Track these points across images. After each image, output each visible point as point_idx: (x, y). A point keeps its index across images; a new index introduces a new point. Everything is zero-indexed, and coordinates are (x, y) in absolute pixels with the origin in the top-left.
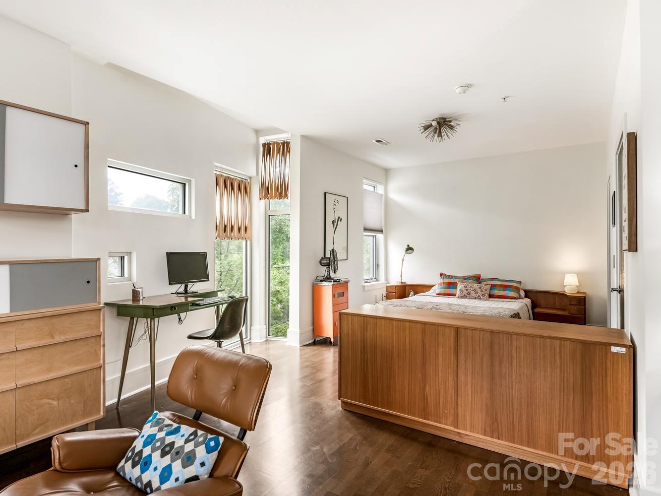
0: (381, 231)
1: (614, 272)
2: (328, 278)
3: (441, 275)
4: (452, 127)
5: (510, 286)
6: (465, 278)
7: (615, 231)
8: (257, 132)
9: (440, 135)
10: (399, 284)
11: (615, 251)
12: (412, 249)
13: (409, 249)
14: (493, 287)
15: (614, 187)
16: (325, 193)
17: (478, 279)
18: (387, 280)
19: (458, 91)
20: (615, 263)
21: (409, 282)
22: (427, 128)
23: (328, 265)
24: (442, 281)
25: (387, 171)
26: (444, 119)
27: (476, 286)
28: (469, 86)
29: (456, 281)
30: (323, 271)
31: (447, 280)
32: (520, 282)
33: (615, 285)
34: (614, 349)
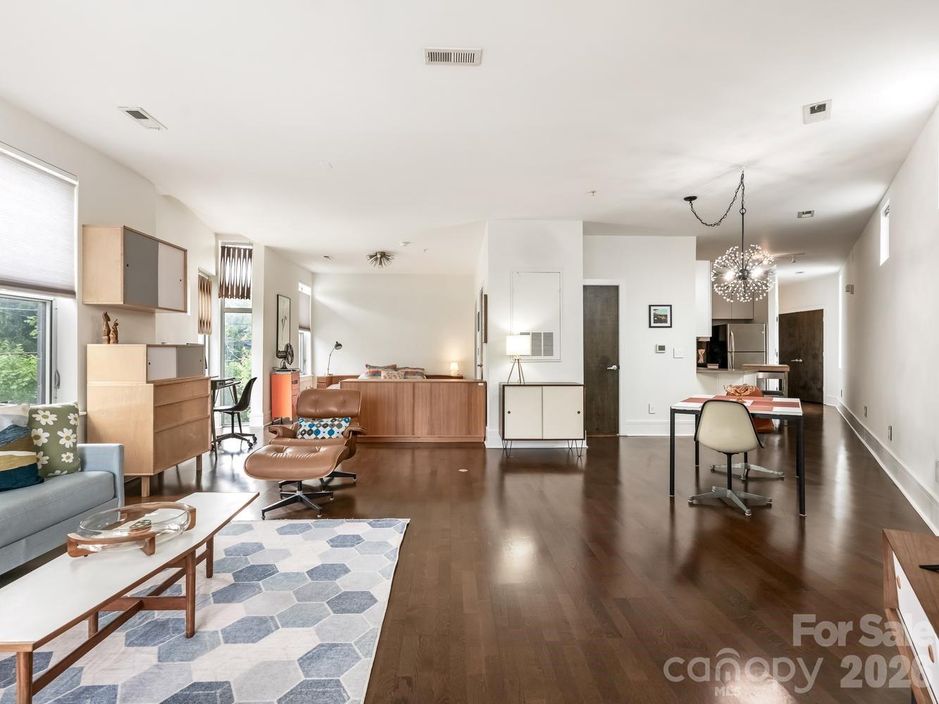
0: (308, 329)
1: (478, 357)
2: (284, 369)
3: (367, 366)
4: (388, 259)
5: (417, 372)
6: (386, 368)
7: (479, 334)
8: (217, 235)
9: (381, 263)
10: (326, 376)
11: (479, 346)
12: (340, 345)
13: (338, 345)
14: (406, 373)
15: (478, 310)
16: (278, 295)
17: (394, 368)
18: (313, 373)
19: (402, 244)
20: (478, 352)
21: (335, 374)
22: (371, 257)
23: (285, 357)
24: (368, 370)
25: (314, 274)
26: (384, 253)
27: (395, 373)
28: (408, 243)
29: (380, 370)
30: (279, 363)
31: (371, 370)
32: (423, 369)
33: (479, 363)
34: (480, 384)
